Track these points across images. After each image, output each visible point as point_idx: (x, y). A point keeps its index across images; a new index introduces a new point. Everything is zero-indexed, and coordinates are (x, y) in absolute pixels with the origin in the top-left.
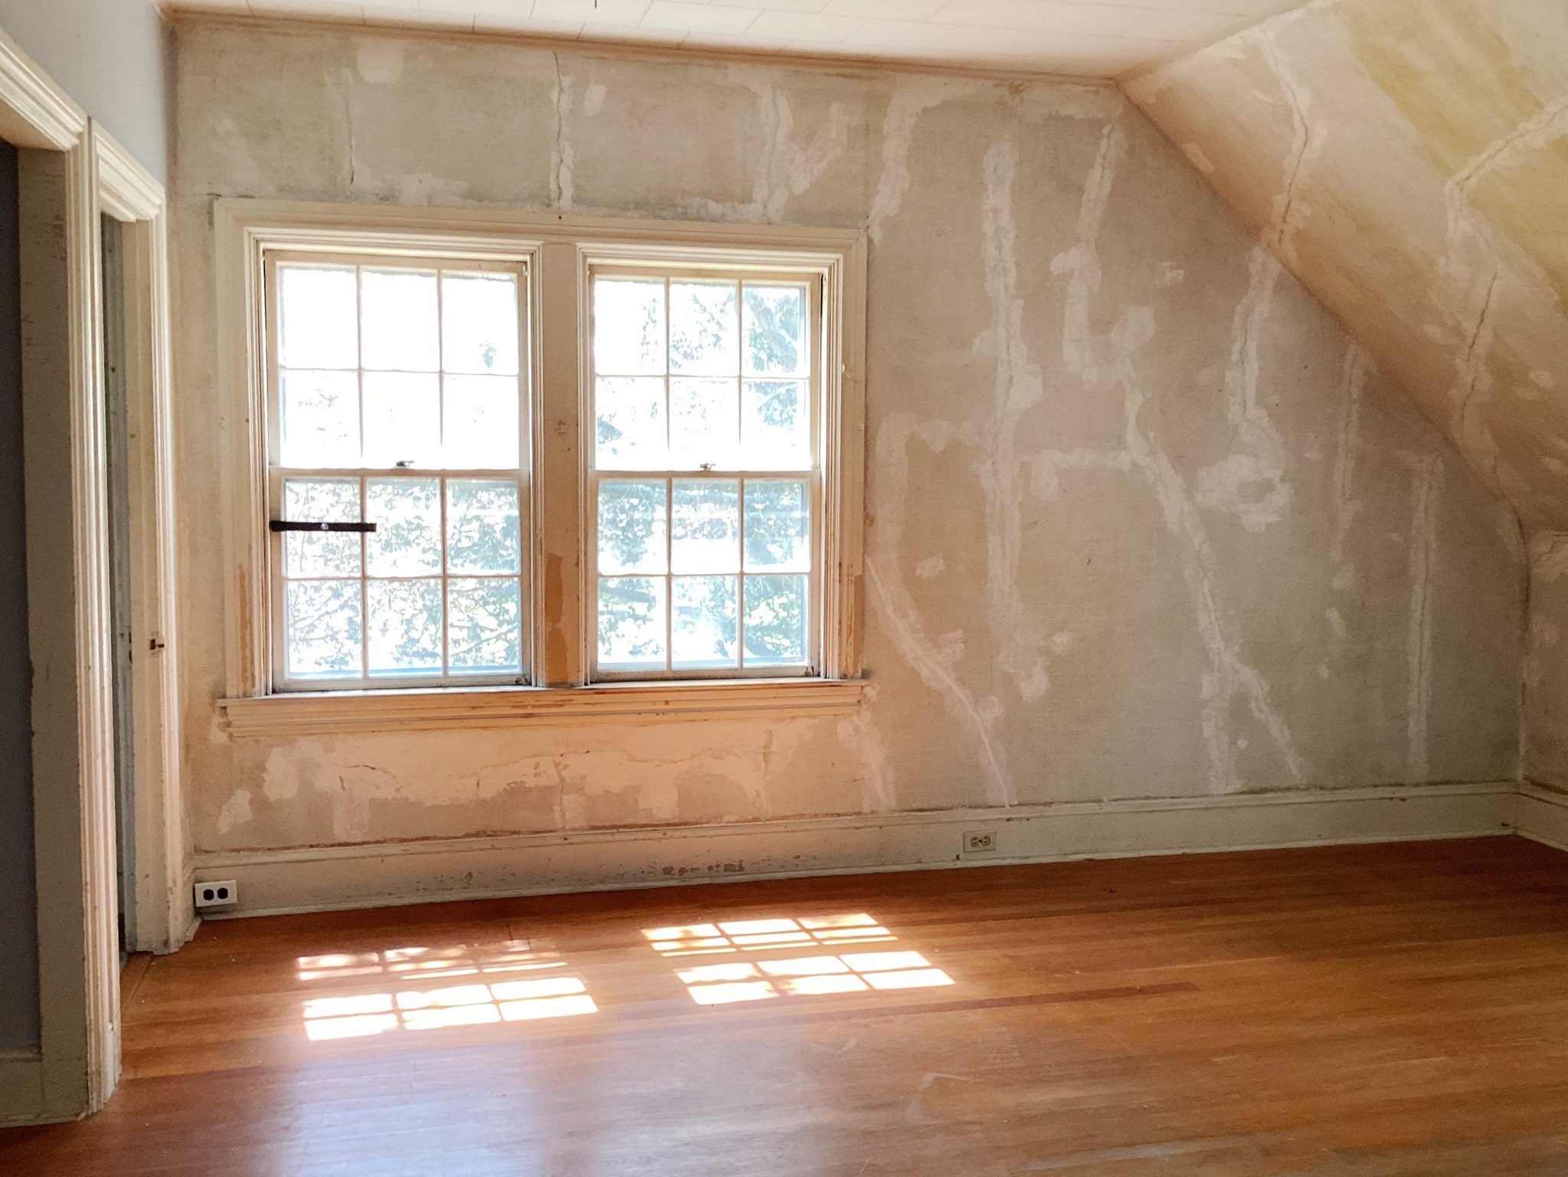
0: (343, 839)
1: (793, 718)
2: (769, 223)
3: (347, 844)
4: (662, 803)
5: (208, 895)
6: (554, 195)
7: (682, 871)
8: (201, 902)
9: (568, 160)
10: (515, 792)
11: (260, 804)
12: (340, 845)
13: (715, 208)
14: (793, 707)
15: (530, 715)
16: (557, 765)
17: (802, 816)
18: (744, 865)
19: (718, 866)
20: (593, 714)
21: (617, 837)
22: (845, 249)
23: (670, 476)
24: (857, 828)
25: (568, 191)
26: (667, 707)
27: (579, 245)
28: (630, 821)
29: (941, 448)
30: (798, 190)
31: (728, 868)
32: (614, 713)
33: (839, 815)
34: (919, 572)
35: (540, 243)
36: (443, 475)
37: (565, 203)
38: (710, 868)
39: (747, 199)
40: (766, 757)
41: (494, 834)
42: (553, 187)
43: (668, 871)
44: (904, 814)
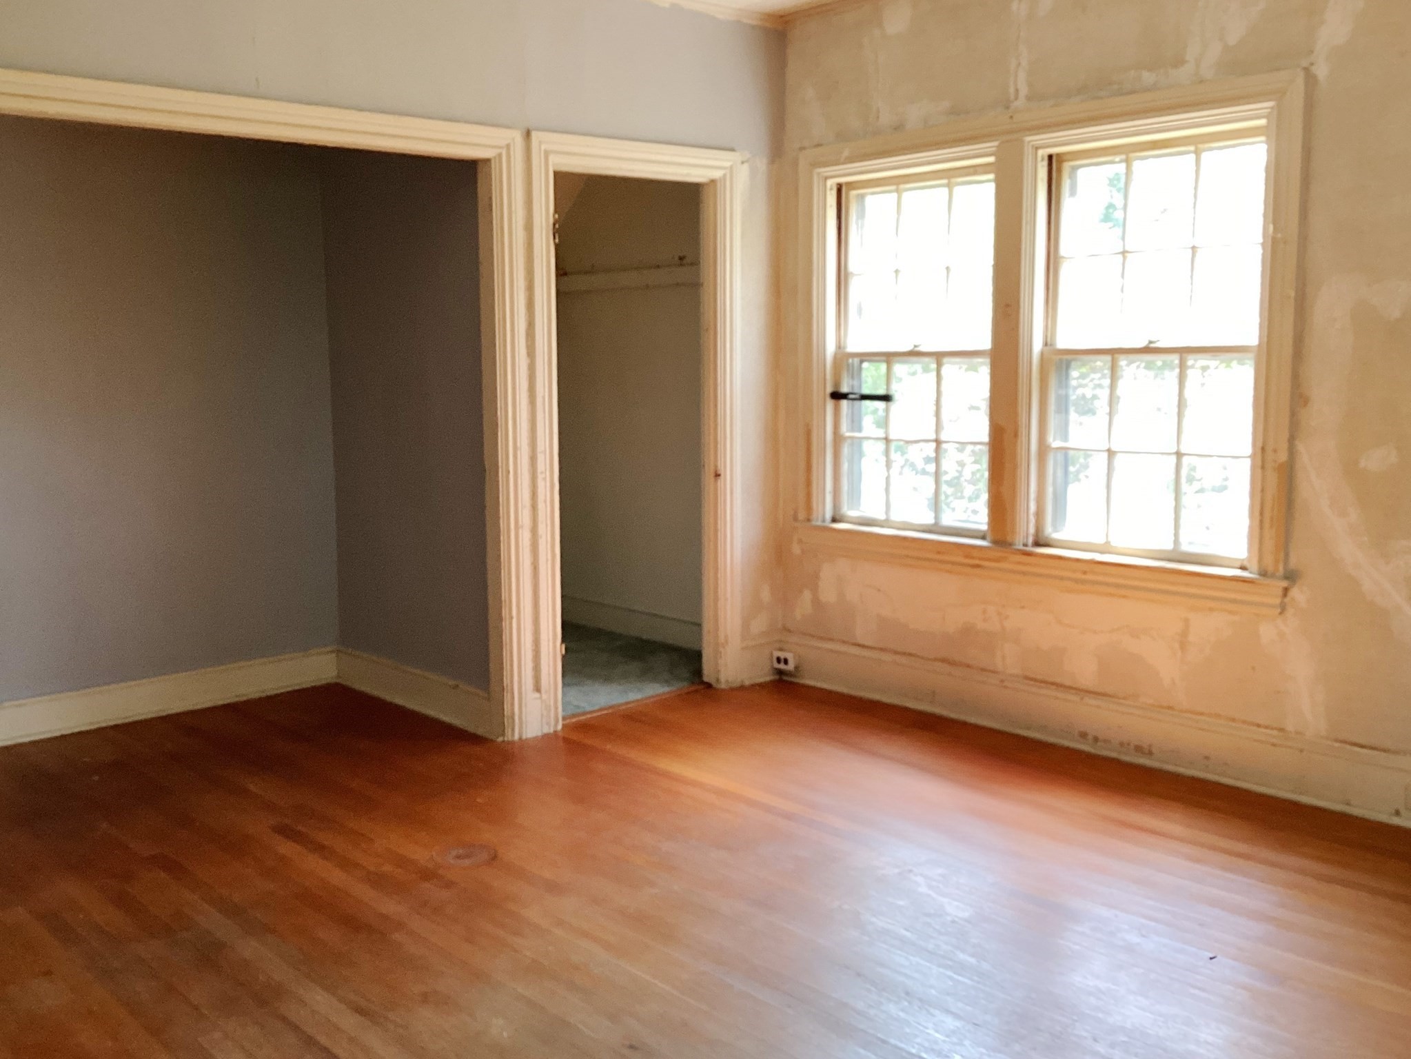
0: (861, 642)
1: (1211, 610)
2: (1201, 82)
3: (863, 646)
4: (1084, 670)
5: (779, 660)
6: (1012, 97)
7: (1096, 739)
8: (777, 665)
9: (1024, 63)
10: (967, 631)
11: (816, 602)
12: (859, 645)
13: (1148, 77)
14: (1207, 598)
15: (978, 566)
16: (999, 614)
17: (1218, 716)
18: (1154, 750)
19: (1129, 744)
20: (1024, 573)
21: (1044, 691)
22: (1279, 95)
23: (1114, 353)
24: (1274, 745)
25: (1024, 90)
26: (1083, 577)
27: (1028, 139)
28: (1058, 680)
29: (1397, 314)
30: (1232, 40)
31: (1138, 749)
32: (1040, 575)
33: (1259, 726)
34: (1363, 464)
35: (996, 144)
36: (939, 357)
37: (1020, 103)
38: (1122, 744)
39: (1179, 62)
40: (1183, 645)
41: (952, 663)
42: (1012, 90)
43: (1083, 735)
44: (1337, 745)
